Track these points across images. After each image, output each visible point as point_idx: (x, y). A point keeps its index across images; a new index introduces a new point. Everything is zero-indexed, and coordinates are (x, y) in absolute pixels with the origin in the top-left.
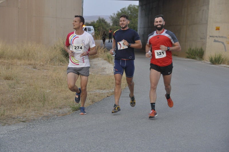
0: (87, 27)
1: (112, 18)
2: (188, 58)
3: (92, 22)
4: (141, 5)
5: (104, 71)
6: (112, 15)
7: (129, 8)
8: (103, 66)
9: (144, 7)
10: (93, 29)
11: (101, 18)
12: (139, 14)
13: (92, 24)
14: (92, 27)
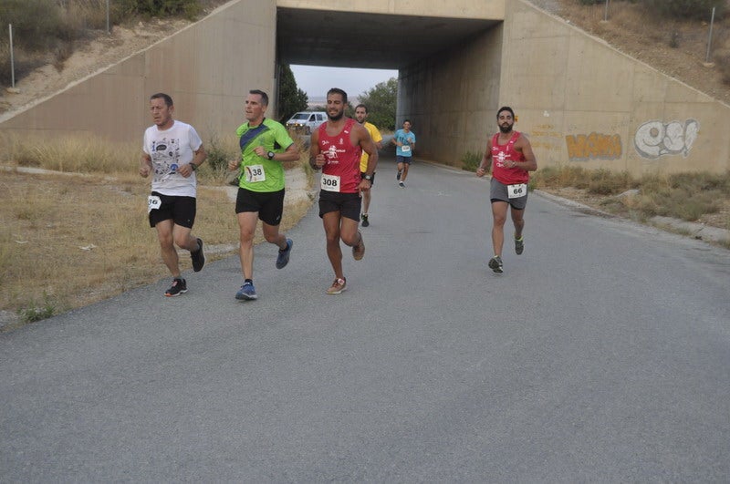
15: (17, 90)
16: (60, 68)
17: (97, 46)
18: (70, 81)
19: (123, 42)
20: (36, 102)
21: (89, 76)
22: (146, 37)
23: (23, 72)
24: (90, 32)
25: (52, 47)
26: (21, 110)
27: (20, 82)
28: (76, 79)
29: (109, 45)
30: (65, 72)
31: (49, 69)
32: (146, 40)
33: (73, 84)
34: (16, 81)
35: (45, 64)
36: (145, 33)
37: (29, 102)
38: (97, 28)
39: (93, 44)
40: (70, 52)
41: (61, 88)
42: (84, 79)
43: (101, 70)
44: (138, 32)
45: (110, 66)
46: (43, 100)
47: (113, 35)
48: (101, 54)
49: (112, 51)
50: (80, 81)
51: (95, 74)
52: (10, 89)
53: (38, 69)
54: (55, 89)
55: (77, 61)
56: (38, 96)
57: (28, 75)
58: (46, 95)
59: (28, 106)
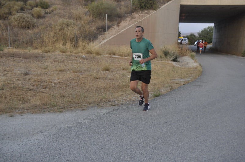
0: (184, 38)
1: (198, 33)
2: (243, 56)
3: (187, 36)
4: (215, 26)
5: (187, 65)
6: (199, 32)
7: (208, 28)
8: (188, 61)
9: (217, 27)
10: (187, 39)
11: (192, 33)
12: (214, 31)
13: (187, 37)
14: (186, 38)
15: (107, 33)
16: (118, 26)
17: (128, 19)
18: (121, 30)
19: (135, 17)
20: (113, 36)
21: (127, 28)
22: (142, 16)
23: (109, 27)
24: (126, 15)
25: (116, 20)
26: (109, 39)
27: (108, 31)
28: (123, 29)
29: (131, 19)
30: (119, 27)
31: (115, 27)
32: (142, 17)
33: (122, 31)
34: (107, 30)
35: (114, 25)
36: (142, 15)
37: (111, 36)
38: (128, 14)
39: (127, 18)
40: (121, 22)
41: (119, 32)
42: (125, 29)
43: (130, 26)
44: (139, 14)
45: (133, 25)
46: (114, 36)
47: (133, 16)
48: (129, 21)
49: (132, 21)
50: (124, 30)
51: (128, 27)
52: (106, 33)
53: (113, 27)
54: (117, 33)
55: (123, 24)
56: (113, 35)
57: (110, 28)
58: (115, 34)
59: (111, 38)
